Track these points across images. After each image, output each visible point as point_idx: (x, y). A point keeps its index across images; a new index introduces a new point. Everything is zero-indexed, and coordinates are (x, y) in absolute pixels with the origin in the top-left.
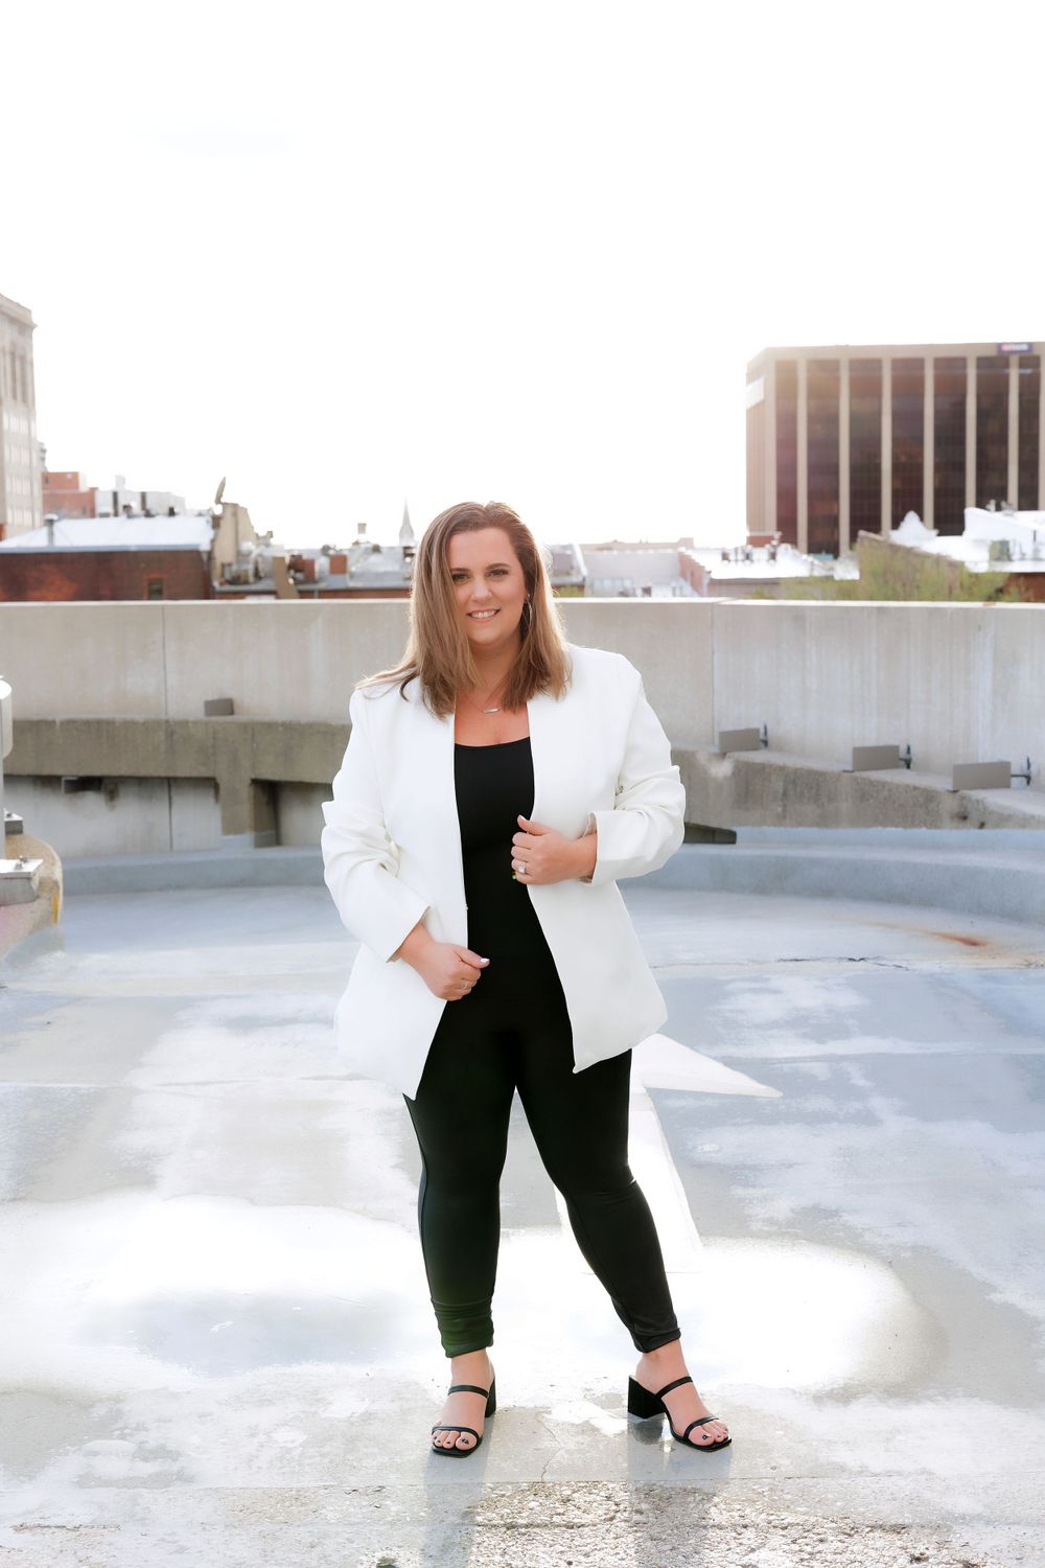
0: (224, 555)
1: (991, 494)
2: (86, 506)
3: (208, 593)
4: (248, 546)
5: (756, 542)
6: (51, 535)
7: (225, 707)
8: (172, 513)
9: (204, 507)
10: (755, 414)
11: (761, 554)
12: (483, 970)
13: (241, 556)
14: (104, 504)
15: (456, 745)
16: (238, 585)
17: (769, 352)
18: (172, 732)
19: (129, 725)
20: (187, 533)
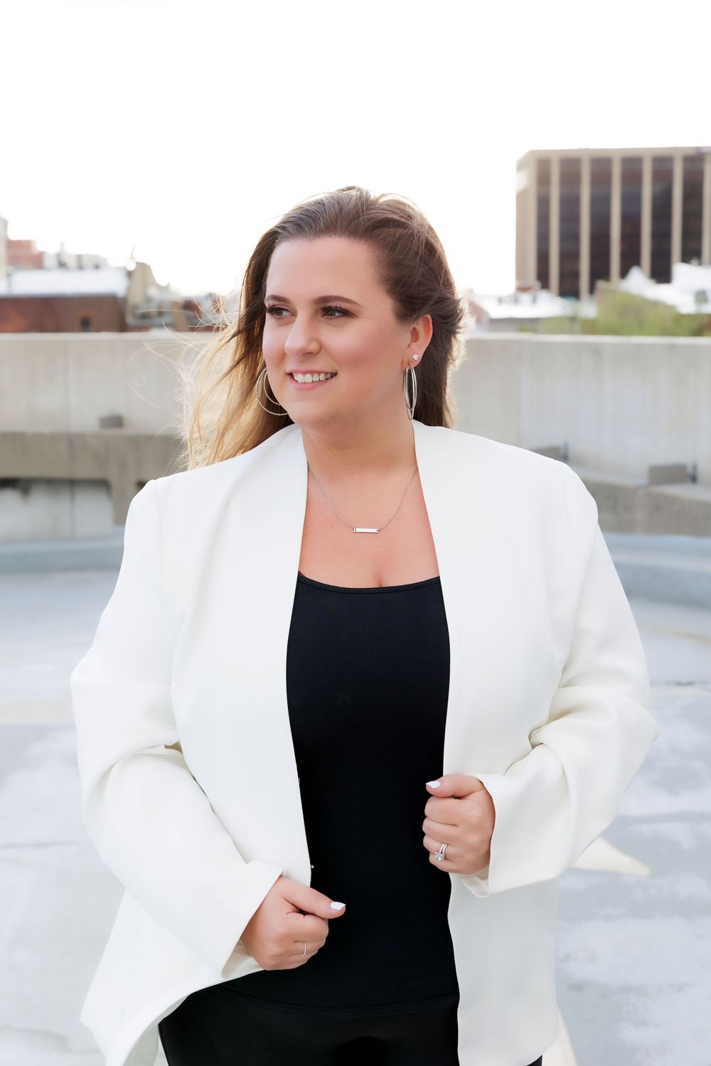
0: (135, 298)
1: (692, 253)
2: (37, 262)
3: (123, 327)
4: (153, 292)
5: (522, 289)
6: (10, 285)
7: (116, 422)
8: (97, 267)
9: (121, 265)
10: (521, 196)
11: (526, 298)
12: (333, 923)
13: (148, 300)
14: (50, 262)
15: (300, 575)
16: (146, 321)
17: (532, 153)
18: (73, 442)
19: (38, 437)
20: (107, 283)
